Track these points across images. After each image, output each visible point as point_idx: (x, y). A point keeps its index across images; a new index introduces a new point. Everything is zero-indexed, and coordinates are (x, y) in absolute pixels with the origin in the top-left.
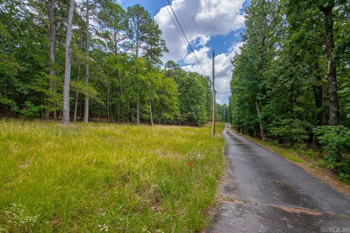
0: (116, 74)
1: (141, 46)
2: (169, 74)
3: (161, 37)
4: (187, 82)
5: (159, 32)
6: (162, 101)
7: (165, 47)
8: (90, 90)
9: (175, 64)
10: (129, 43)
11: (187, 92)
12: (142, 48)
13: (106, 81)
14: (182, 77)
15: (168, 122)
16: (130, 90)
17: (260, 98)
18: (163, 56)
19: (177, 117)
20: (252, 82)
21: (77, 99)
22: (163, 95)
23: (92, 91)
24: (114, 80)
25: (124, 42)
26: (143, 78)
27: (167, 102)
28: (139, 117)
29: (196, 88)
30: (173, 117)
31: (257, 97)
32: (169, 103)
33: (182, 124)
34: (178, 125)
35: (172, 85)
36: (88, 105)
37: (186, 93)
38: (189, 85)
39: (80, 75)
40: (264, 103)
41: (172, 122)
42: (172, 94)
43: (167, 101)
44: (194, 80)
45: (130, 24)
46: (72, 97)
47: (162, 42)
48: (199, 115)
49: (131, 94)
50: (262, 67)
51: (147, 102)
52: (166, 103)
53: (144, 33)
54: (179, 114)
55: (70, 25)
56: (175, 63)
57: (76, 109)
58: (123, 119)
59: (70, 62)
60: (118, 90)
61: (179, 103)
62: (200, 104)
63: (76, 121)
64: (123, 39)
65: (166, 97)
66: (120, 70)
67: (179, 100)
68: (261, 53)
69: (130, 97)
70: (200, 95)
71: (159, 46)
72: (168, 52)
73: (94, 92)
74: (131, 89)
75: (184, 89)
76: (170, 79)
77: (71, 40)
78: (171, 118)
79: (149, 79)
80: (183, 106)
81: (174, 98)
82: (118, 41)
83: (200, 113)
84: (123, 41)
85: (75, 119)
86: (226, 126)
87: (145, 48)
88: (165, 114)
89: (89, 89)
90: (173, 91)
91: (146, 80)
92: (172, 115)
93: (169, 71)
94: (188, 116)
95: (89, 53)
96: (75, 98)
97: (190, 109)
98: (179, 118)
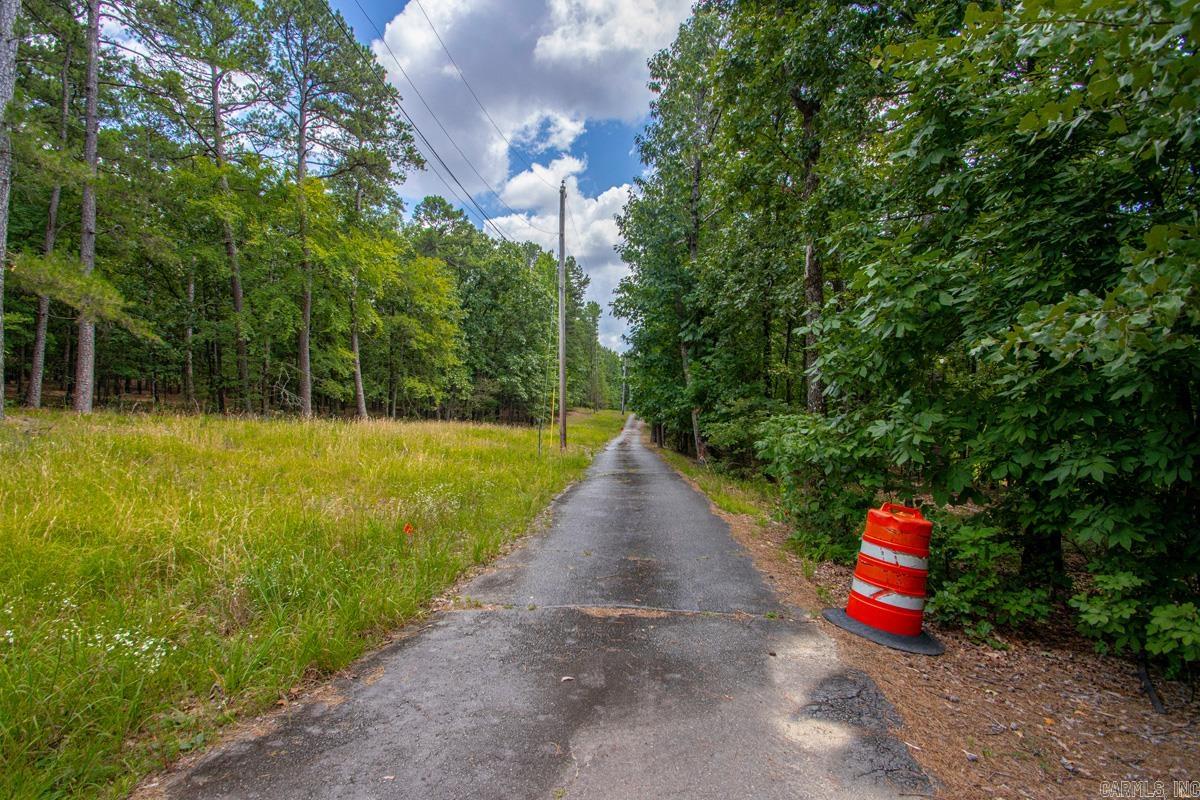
0: (215, 231)
1: (317, 136)
2: (428, 245)
3: (397, 113)
4: (496, 273)
5: (389, 92)
6: (399, 335)
7: (411, 150)
8: (94, 288)
9: (454, 210)
10: (274, 121)
11: (494, 306)
12: (324, 144)
13: (170, 258)
14: (478, 254)
15: (423, 411)
16: (272, 296)
17: (689, 338)
18: (404, 179)
19: (460, 391)
20: (667, 287)
21: (44, 321)
22: (404, 317)
23: (102, 294)
24: (208, 253)
25: (254, 115)
26: (322, 254)
27: (418, 341)
28: (309, 390)
29: (526, 295)
30: (440, 393)
31: (680, 334)
32: (425, 344)
33: (478, 416)
34: (463, 418)
35: (438, 281)
36: (92, 345)
37: (491, 310)
38: (501, 284)
39: (57, 226)
40: (698, 349)
41: (443, 410)
42: (437, 312)
43: (419, 339)
44: (516, 270)
45: (273, 53)
46: (21, 312)
47: (399, 131)
48: (537, 387)
49: (274, 306)
50: (694, 245)
51: (340, 340)
52: (414, 345)
53: (330, 91)
54: (463, 380)
55: (8, 42)
56: (451, 206)
57: (40, 359)
58: (247, 399)
59: (5, 181)
60: (228, 289)
61: (463, 345)
62: (540, 351)
63: (43, 405)
64: (248, 103)
65: (413, 324)
66: (230, 218)
67: (465, 335)
68: (691, 201)
69: (269, 317)
70: (541, 319)
71: (391, 143)
72: (422, 168)
73: (111, 298)
74: (273, 290)
75: (483, 298)
76: (435, 263)
77: (10, 98)
78: (433, 394)
79: (345, 258)
80: (480, 357)
81: (444, 326)
82: (228, 111)
83: (538, 379)
84: (249, 110)
85: (37, 399)
86: (628, 423)
87: (334, 145)
88: (411, 382)
89: (90, 285)
90: (440, 302)
91: (335, 261)
92: (438, 384)
93: (429, 232)
94: (496, 390)
95: (99, 145)
96: (37, 316)
97: (506, 368)
98: (465, 396)
